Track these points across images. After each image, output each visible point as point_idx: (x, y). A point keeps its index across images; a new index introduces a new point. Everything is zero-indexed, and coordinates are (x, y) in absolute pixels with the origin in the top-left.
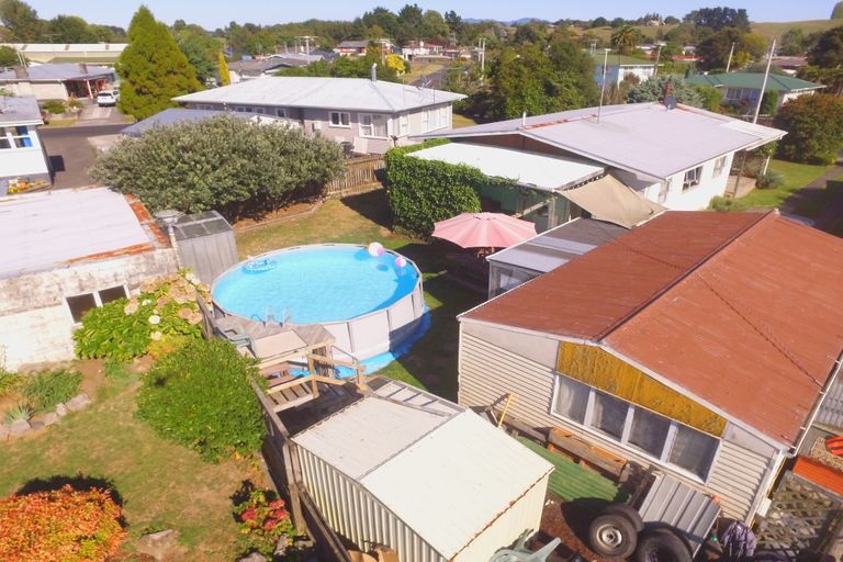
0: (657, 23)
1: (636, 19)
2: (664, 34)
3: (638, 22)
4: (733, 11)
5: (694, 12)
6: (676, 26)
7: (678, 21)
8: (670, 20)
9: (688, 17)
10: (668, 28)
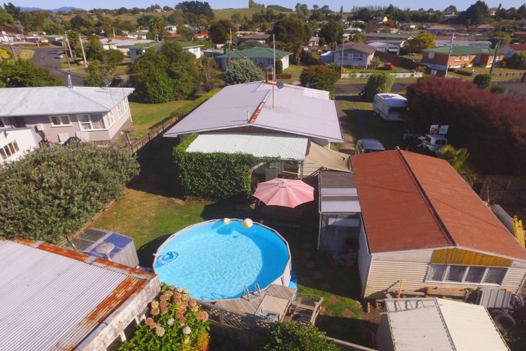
0: (159, 11)
1: (145, 8)
2: (167, 17)
3: (148, 10)
4: (201, 3)
5: (180, 4)
6: (171, 12)
7: (171, 9)
8: (166, 8)
9: (177, 7)
10: (168, 14)
